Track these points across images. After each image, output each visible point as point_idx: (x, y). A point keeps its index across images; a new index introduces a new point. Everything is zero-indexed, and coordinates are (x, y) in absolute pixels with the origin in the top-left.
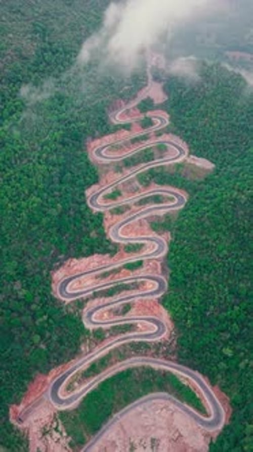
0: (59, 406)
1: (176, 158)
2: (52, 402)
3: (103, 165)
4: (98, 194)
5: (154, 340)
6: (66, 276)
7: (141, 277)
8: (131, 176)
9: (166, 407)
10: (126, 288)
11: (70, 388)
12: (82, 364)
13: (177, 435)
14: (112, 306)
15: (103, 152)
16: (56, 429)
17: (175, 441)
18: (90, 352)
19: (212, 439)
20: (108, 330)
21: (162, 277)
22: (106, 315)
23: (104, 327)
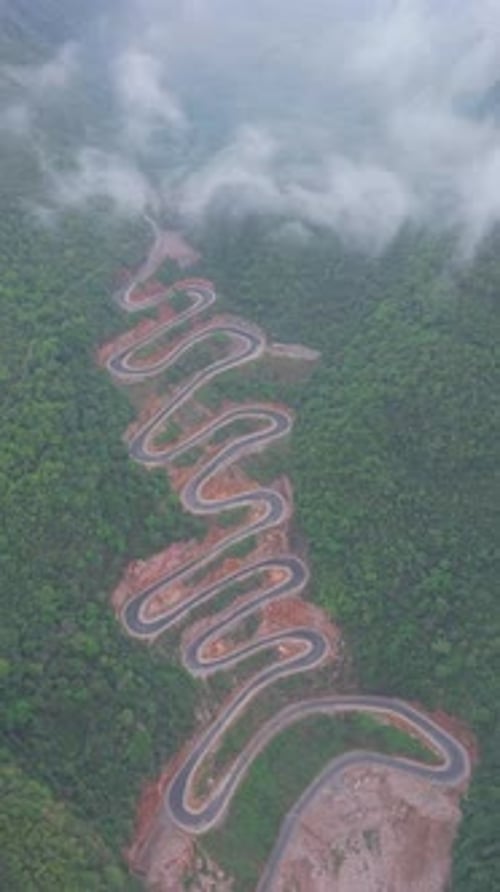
0: (197, 828)
1: (250, 353)
2: (182, 826)
3: (132, 386)
4: (142, 438)
5: (313, 666)
6: (128, 596)
7: (260, 565)
8: (185, 399)
9: (369, 773)
10: (241, 589)
11: (202, 791)
12: (207, 743)
13: (404, 810)
14: (227, 628)
15: (124, 363)
16: (204, 870)
17: (404, 821)
18: (214, 718)
19: (461, 795)
20: (234, 671)
21: (293, 557)
22: (220, 646)
23: (225, 666)
